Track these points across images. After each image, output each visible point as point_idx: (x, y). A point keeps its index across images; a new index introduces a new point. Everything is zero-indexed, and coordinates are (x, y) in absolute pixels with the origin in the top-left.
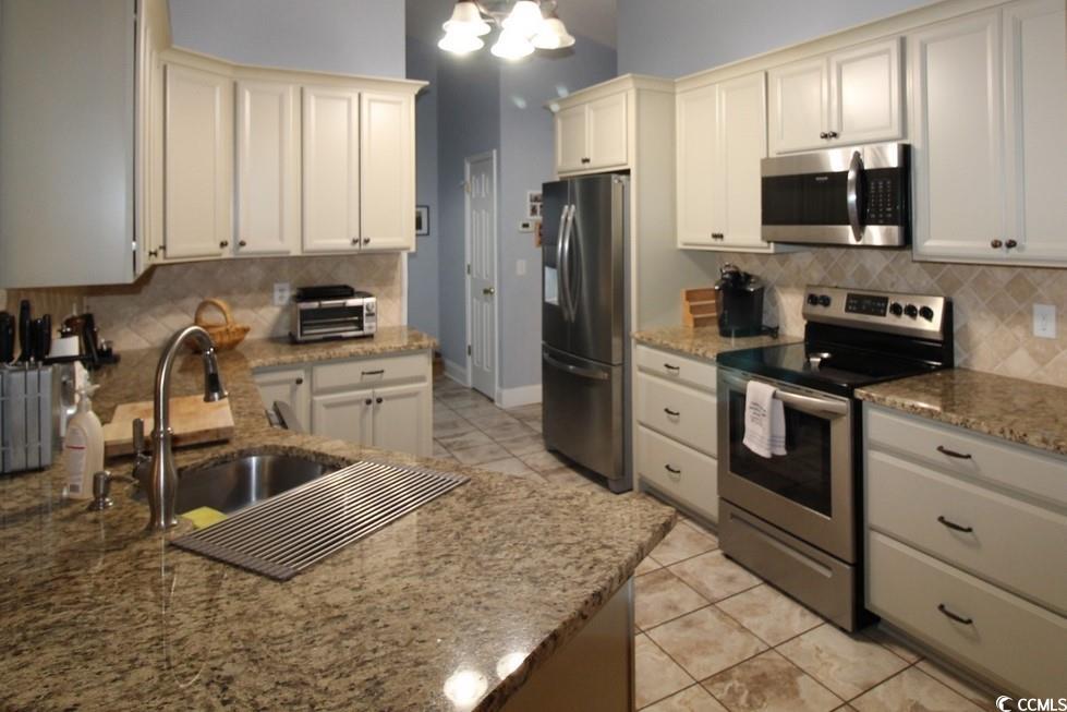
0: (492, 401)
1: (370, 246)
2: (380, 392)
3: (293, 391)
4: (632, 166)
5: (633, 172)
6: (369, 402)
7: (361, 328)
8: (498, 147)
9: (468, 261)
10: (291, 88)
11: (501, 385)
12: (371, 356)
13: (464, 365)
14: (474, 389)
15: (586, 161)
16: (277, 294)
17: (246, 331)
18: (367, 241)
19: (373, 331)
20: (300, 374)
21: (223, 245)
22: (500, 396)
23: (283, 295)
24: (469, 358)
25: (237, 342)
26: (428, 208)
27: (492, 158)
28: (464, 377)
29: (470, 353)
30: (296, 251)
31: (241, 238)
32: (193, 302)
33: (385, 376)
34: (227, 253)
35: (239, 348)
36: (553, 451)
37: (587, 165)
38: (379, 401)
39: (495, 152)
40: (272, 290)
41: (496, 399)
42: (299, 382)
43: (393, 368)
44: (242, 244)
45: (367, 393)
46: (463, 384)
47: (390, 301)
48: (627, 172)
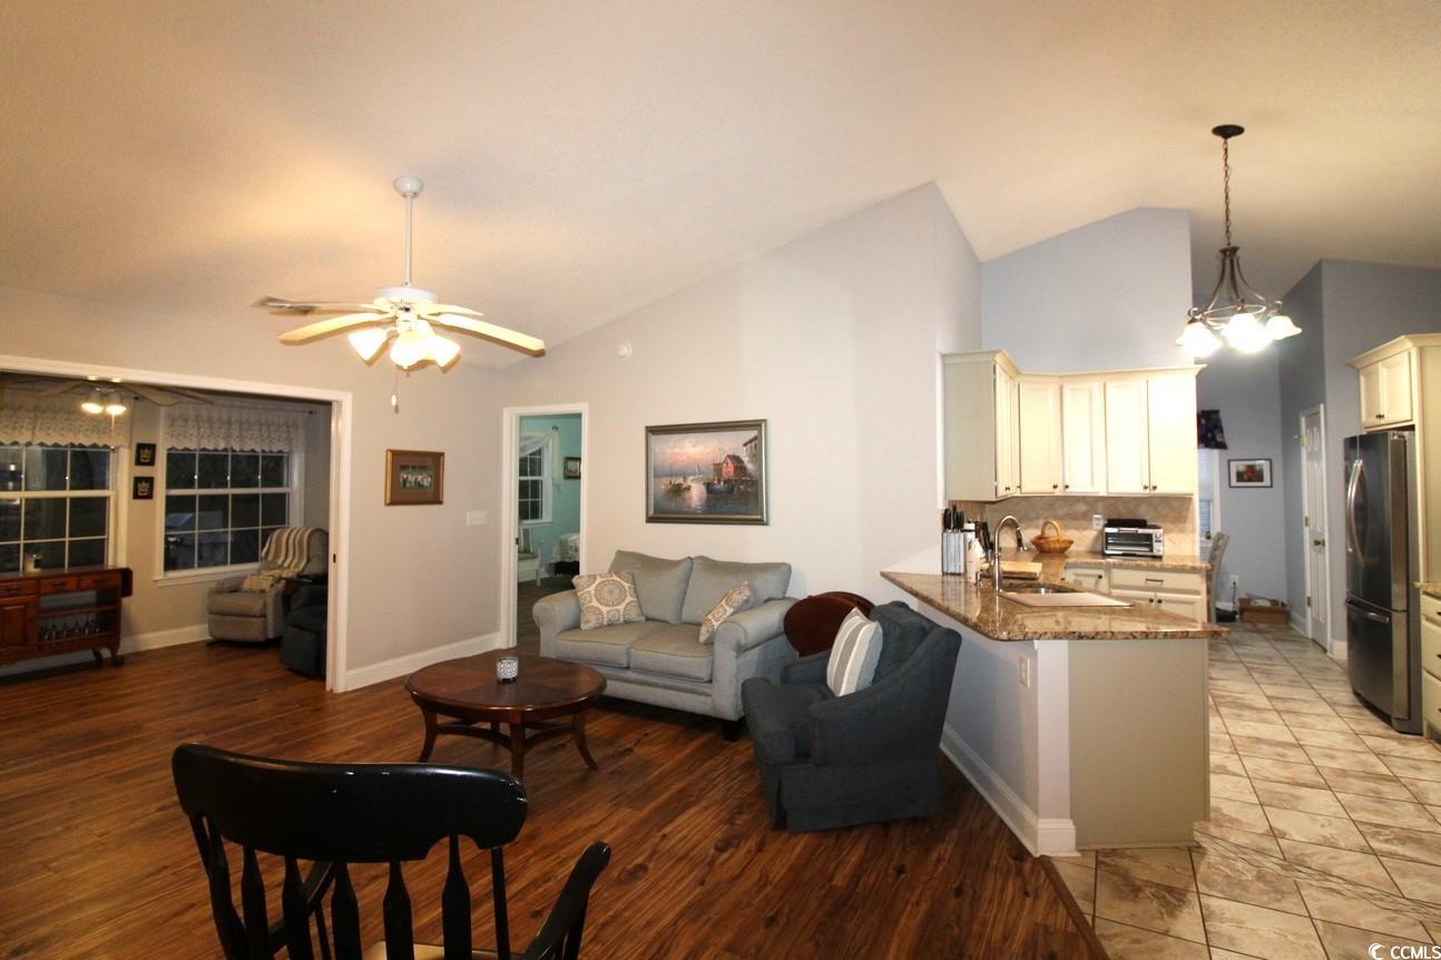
0: (1325, 651)
1: (1158, 491)
2: (1161, 595)
3: (1097, 583)
4: (1416, 422)
5: (1417, 428)
6: (1151, 601)
7: (1152, 551)
8: (1323, 400)
9: (1306, 513)
10: (1097, 383)
11: (1333, 636)
12: (1154, 569)
13: (1304, 615)
14: (1314, 641)
15: (1380, 417)
16: (1094, 522)
17: (1071, 542)
18: (1155, 488)
19: (1161, 553)
20: (1101, 572)
21: (1055, 487)
22: (1331, 646)
23: (1098, 522)
24: (1309, 610)
25: (1065, 549)
26: (1270, 460)
27: (1318, 413)
28: (1304, 627)
29: (1309, 604)
30: (1103, 493)
31: (1067, 483)
32: (1041, 522)
33: (1165, 585)
34: (1058, 492)
35: (1066, 553)
36: (1357, 694)
37: (1382, 421)
38: (1160, 601)
39: (1322, 406)
40: (1091, 519)
41: (1328, 648)
42: (1100, 577)
43: (1171, 580)
44: (1067, 487)
45: (1151, 594)
46: (1303, 633)
47: (1182, 536)
48: (1412, 428)
